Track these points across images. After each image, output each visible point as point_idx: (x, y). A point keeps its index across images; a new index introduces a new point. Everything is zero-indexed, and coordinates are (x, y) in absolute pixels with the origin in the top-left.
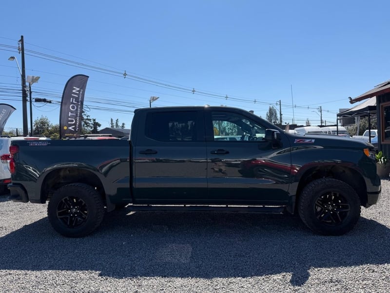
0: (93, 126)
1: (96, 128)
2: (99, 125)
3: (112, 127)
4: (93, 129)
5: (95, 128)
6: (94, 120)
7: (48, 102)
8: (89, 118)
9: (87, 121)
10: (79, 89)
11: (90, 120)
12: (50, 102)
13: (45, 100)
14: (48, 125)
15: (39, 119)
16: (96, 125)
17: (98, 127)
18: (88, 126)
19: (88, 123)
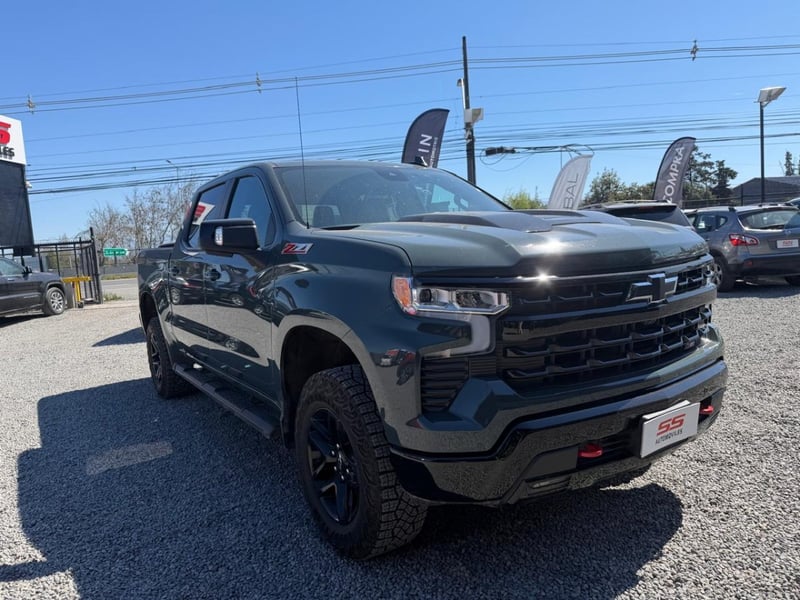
0: (715, 178)
1: (725, 181)
2: (733, 175)
3: (788, 173)
4: (717, 184)
5: (723, 184)
6: (721, 163)
7: (507, 152)
8: (707, 160)
9: (703, 168)
10: (430, 138)
11: (710, 164)
12: (513, 151)
13: (501, 150)
14: (616, 187)
15: (600, 176)
16: (726, 174)
17: (728, 178)
18: (705, 179)
19: (707, 172)
